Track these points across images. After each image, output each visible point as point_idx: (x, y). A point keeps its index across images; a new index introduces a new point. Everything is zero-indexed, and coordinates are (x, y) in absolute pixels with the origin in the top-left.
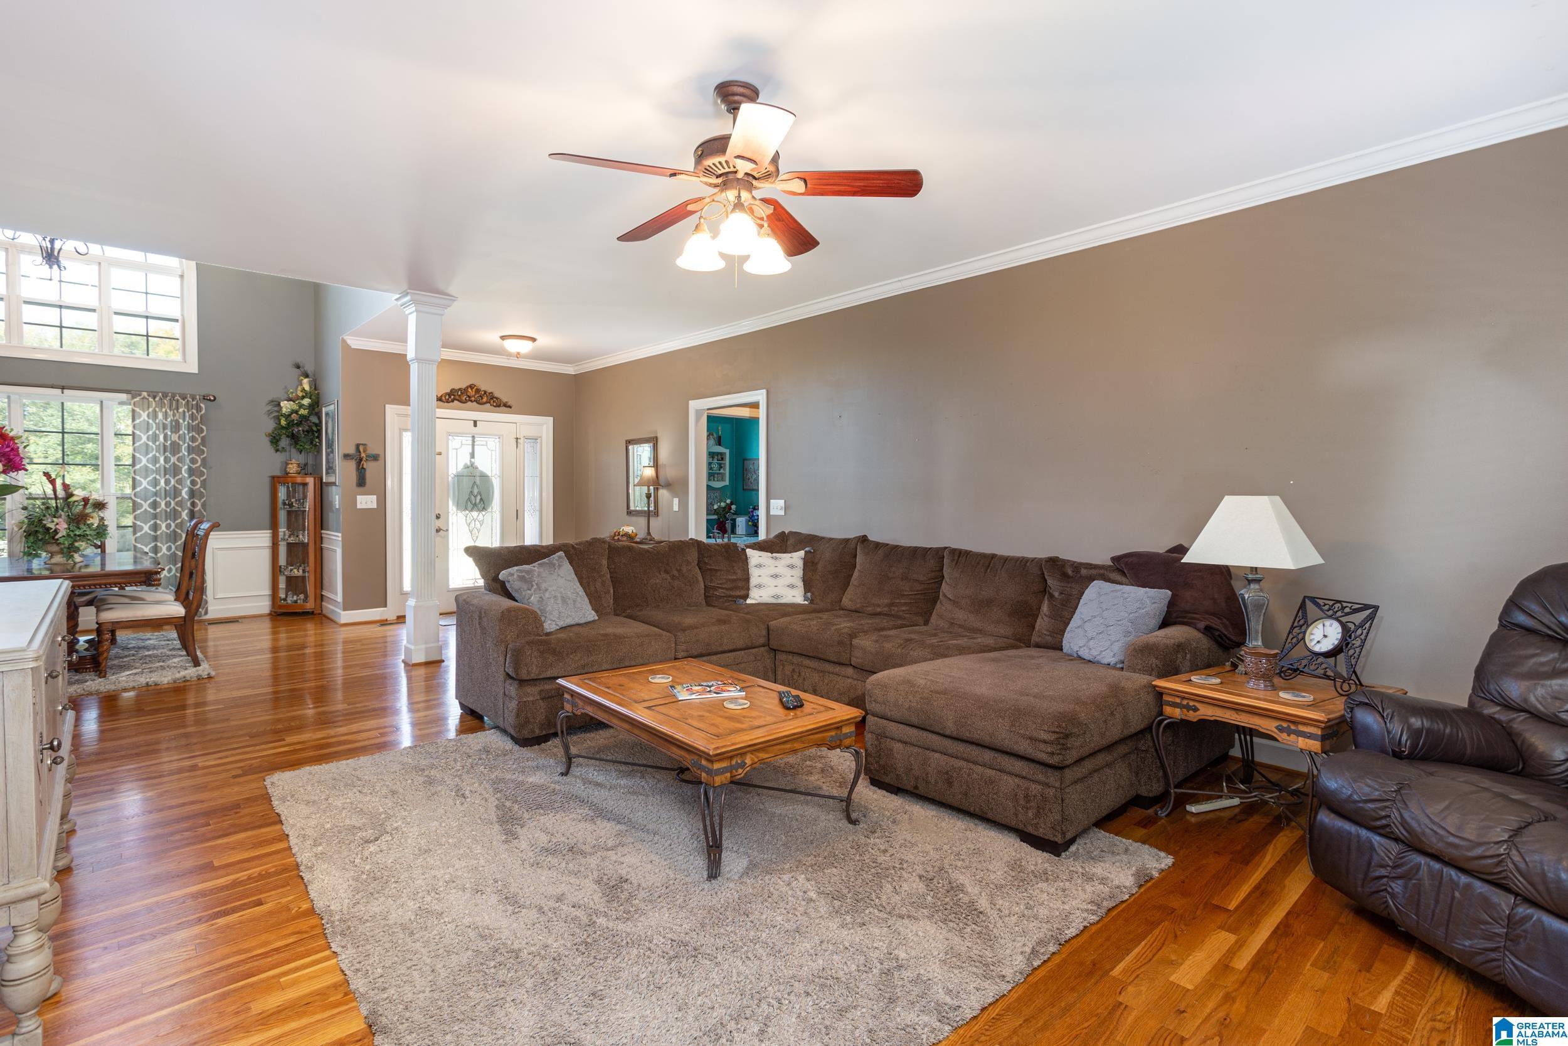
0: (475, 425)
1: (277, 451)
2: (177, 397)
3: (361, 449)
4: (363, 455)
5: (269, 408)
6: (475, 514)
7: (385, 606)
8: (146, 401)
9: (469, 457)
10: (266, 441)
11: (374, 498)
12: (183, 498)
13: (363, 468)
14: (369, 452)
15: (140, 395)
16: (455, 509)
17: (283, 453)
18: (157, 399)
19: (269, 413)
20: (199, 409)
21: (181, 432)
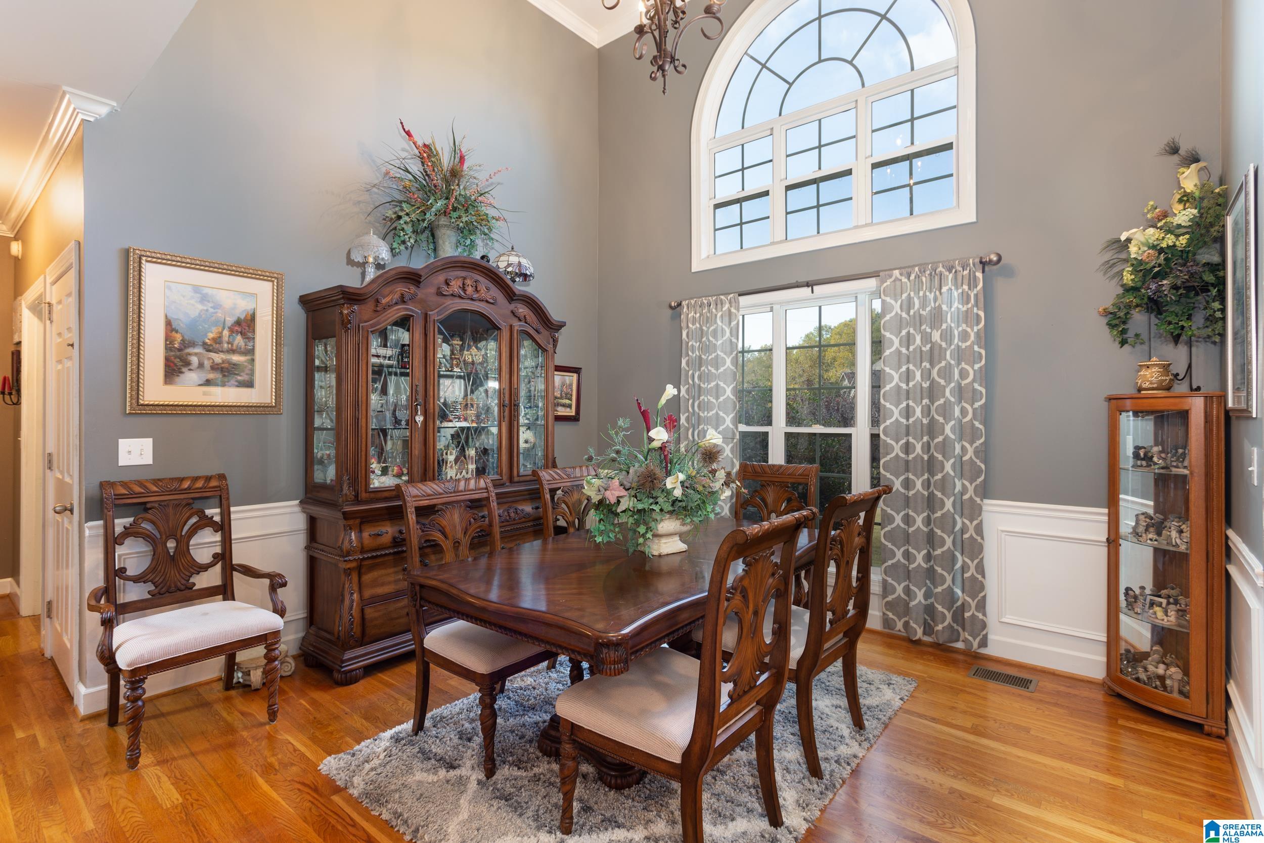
1: (1123, 343)
2: (940, 269)
5: (1107, 256)
8: (898, 283)
10: (1100, 325)
12: (947, 438)
15: (891, 276)
17: (1139, 347)
18: (912, 277)
19: (1109, 265)
20: (973, 281)
21: (944, 326)
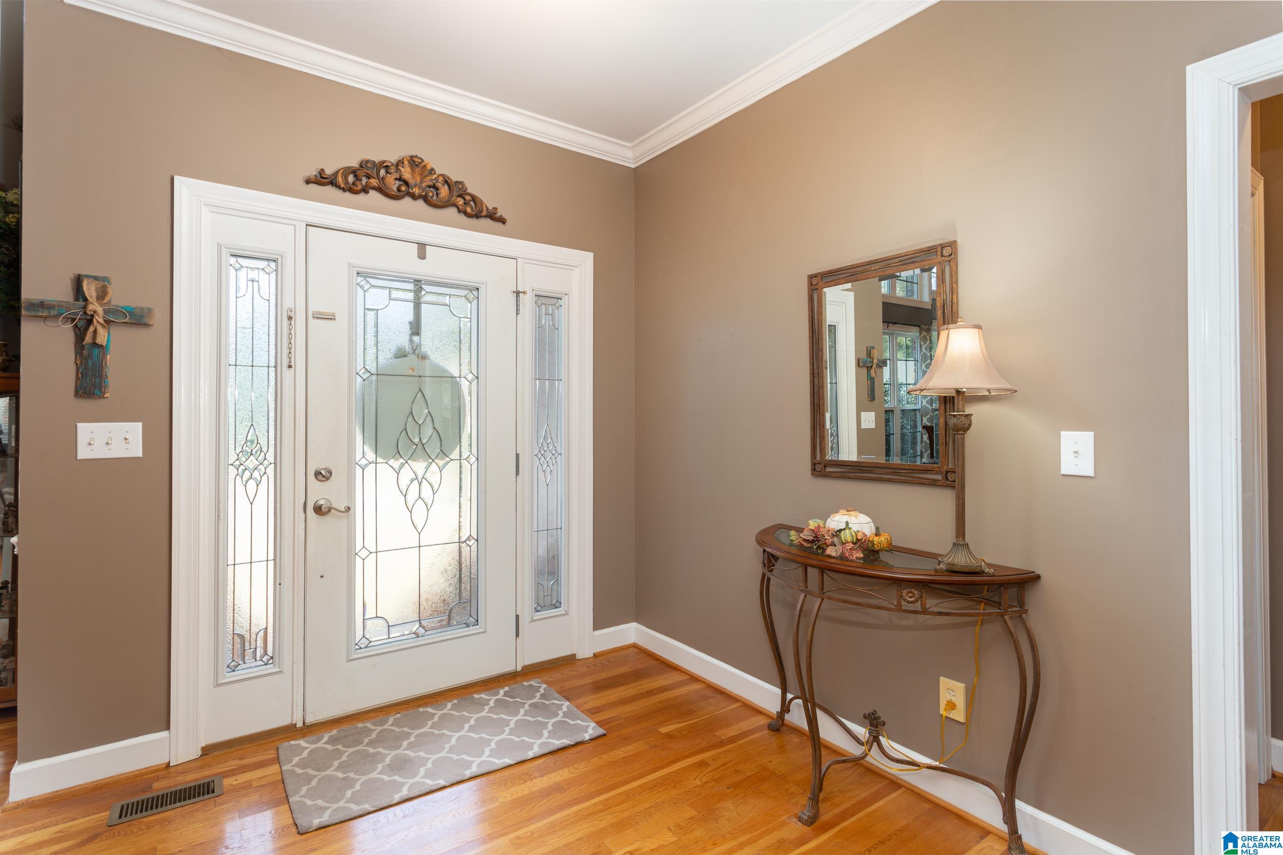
0: (422, 256)
3: (90, 289)
4: (95, 306)
6: (419, 466)
7: (168, 727)
9: (407, 329)
11: (135, 430)
13: (94, 344)
14: (118, 297)
16: (371, 456)
